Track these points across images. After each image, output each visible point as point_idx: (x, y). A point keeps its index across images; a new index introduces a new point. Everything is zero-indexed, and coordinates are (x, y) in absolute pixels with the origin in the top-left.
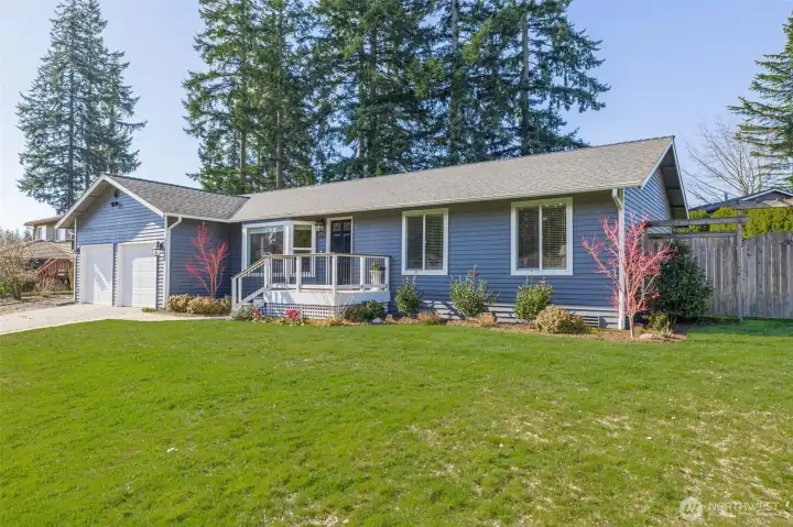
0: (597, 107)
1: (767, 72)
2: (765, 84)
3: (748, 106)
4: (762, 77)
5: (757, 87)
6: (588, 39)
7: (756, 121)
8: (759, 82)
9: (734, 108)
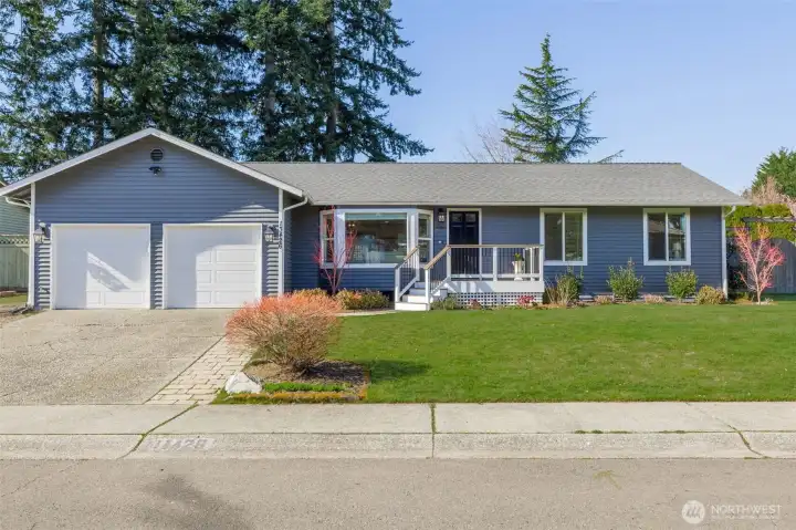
0: (410, 92)
1: (529, 83)
2: (527, 95)
3: (517, 113)
4: (525, 87)
5: (520, 96)
6: (390, 14)
7: (522, 129)
8: (523, 91)
9: (505, 113)
